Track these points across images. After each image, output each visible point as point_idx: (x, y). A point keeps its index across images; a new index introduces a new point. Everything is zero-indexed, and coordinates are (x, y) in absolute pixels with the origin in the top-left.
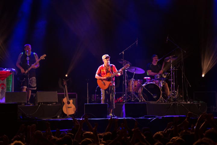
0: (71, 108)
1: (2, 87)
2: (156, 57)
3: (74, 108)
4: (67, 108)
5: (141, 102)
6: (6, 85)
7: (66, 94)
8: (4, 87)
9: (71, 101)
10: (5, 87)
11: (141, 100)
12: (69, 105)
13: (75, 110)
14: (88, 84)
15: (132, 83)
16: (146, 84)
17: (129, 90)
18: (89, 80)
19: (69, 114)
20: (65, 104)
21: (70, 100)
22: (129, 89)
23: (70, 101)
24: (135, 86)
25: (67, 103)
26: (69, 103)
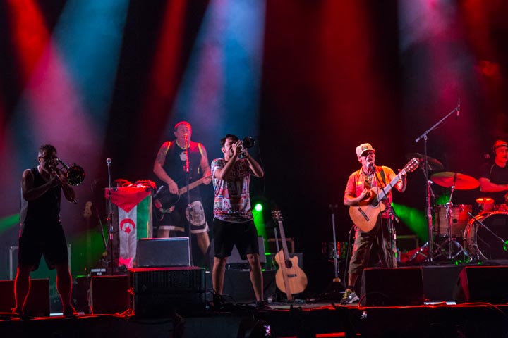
0: (295, 278)
1: (127, 226)
2: (502, 148)
3: (303, 278)
4: (286, 277)
5: (475, 261)
6: (136, 223)
7: (280, 243)
8: (131, 228)
9: (295, 260)
10: (134, 227)
11: (475, 256)
12: (291, 271)
13: (306, 283)
14: (333, 216)
15: (449, 212)
16: (484, 215)
17: (439, 231)
18: (336, 206)
19: (292, 293)
20: (280, 268)
21: (292, 257)
22: (439, 227)
23: (291, 259)
24: (455, 221)
25: (284, 266)
26: (289, 264)
